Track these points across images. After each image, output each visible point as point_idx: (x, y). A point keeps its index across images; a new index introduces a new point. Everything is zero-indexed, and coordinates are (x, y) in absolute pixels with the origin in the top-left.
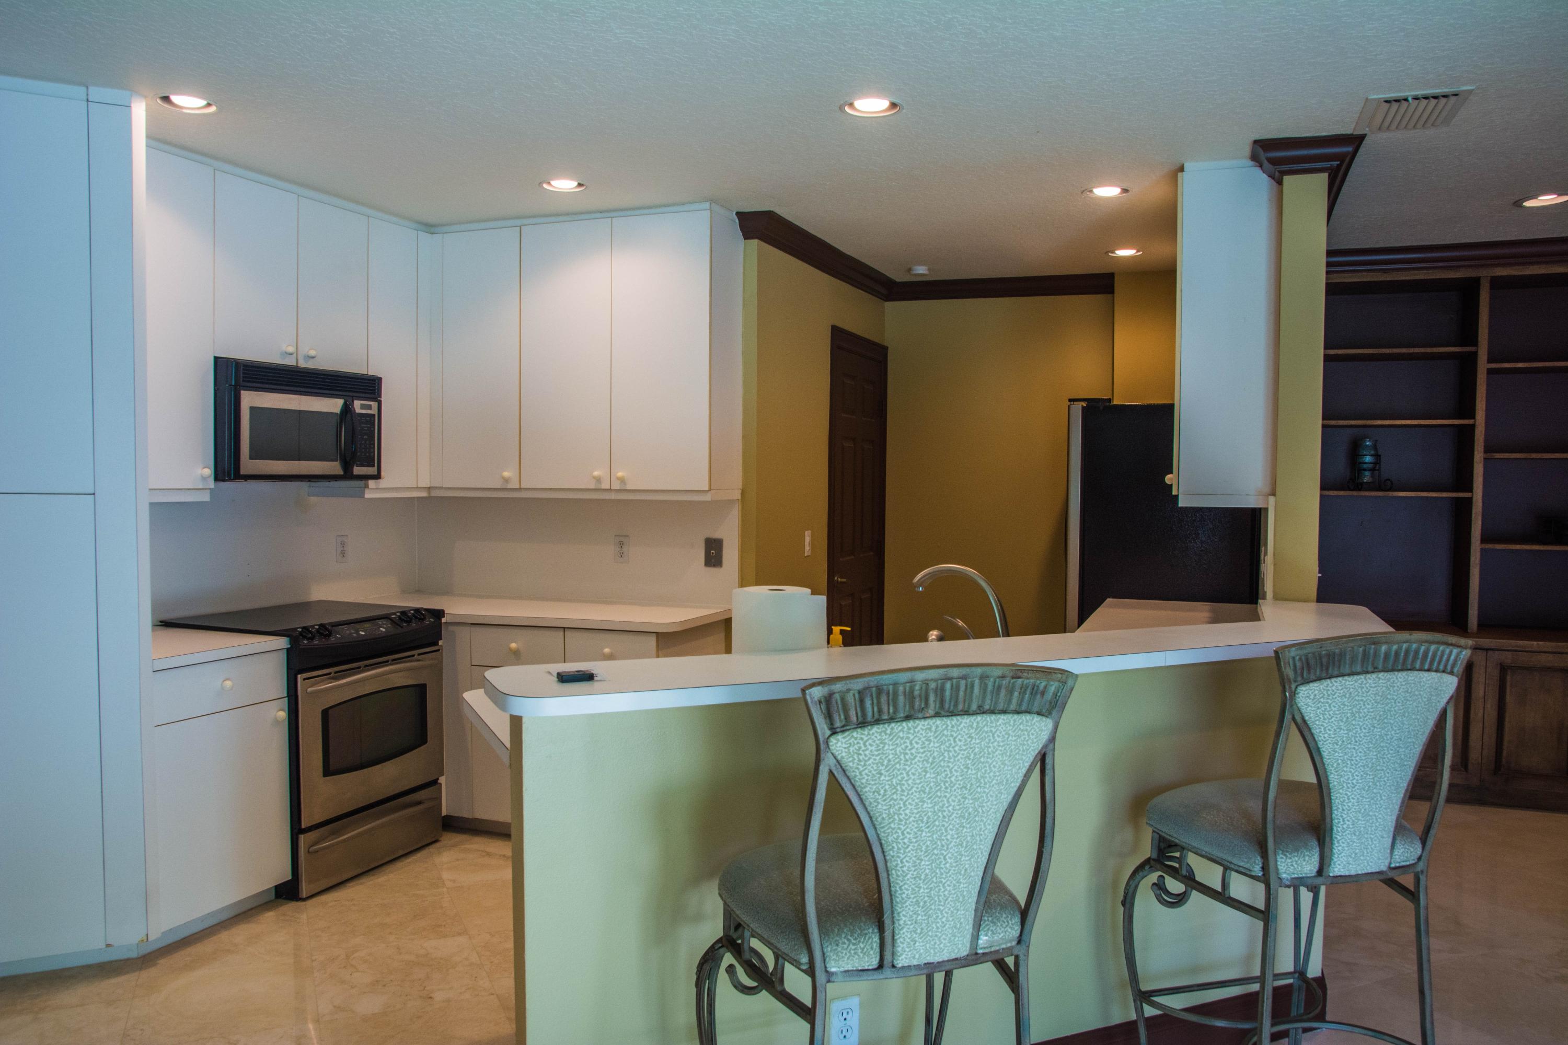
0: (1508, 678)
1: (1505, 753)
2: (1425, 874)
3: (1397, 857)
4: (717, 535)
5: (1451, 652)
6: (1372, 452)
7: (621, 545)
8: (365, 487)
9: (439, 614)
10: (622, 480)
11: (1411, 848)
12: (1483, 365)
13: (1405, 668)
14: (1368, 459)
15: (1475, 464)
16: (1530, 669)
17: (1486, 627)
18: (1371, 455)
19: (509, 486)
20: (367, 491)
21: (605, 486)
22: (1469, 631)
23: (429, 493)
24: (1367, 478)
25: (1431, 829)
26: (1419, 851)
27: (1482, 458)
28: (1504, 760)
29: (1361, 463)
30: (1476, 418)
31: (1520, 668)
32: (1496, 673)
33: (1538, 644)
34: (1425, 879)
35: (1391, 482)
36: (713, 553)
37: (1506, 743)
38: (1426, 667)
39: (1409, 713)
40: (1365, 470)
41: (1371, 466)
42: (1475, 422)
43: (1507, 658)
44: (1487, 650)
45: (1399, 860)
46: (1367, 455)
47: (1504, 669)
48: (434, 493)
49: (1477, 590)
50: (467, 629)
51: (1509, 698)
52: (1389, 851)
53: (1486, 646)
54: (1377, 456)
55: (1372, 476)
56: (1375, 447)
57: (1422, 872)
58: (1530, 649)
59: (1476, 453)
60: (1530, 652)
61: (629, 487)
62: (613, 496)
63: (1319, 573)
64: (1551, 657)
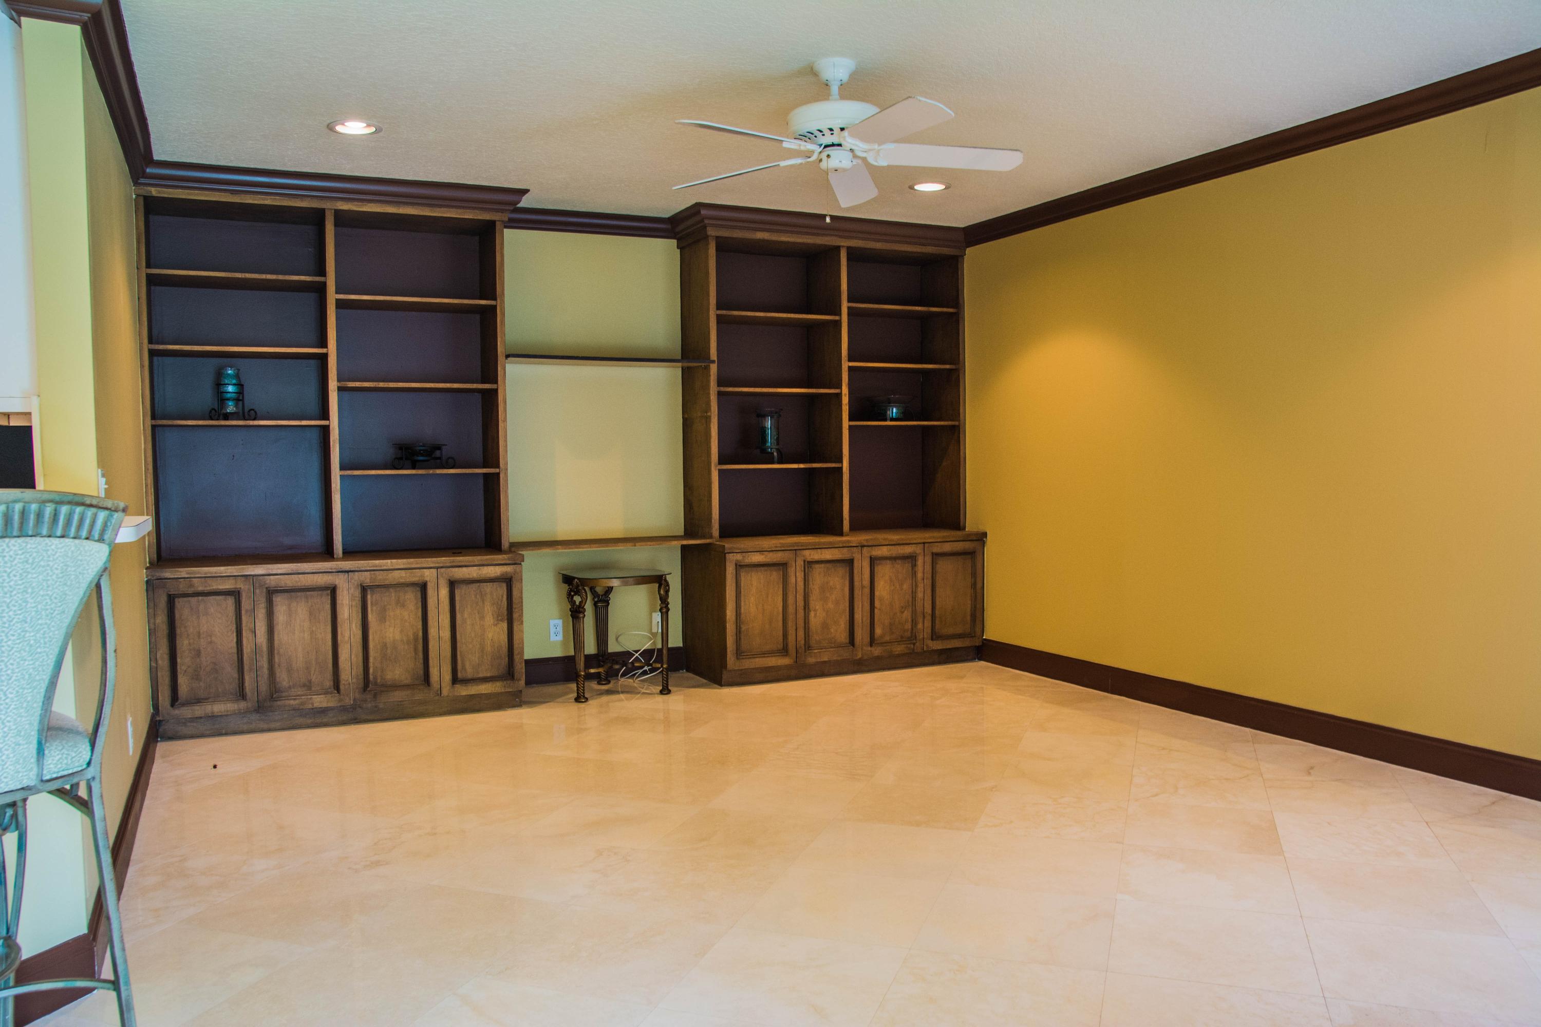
0: (369, 597)
1: (371, 671)
2: (98, 780)
3: (52, 766)
5: (95, 515)
6: (234, 381)
11: (71, 753)
12: (332, 297)
13: (24, 534)
14: (230, 389)
15: (330, 392)
16: (386, 587)
17: (350, 553)
18: (234, 385)
22: (335, 556)
24: (231, 407)
25: (100, 726)
26: (86, 755)
27: (336, 387)
28: (371, 677)
29: (224, 392)
30: (328, 347)
31: (378, 586)
32: (358, 593)
33: (391, 562)
34: (99, 786)
35: (256, 412)
37: (371, 660)
38: (59, 533)
39: (33, 588)
40: (228, 399)
41: (234, 395)
42: (328, 351)
43: (366, 578)
44: (348, 572)
45: (56, 770)
46: (228, 384)
47: (364, 589)
49: (339, 516)
51: (371, 617)
52: (34, 760)
53: (347, 569)
54: (240, 385)
55: (236, 406)
56: (237, 376)
57: (94, 778)
58: (385, 568)
59: (330, 381)
60: (386, 570)
63: (106, 484)
64: (403, 573)
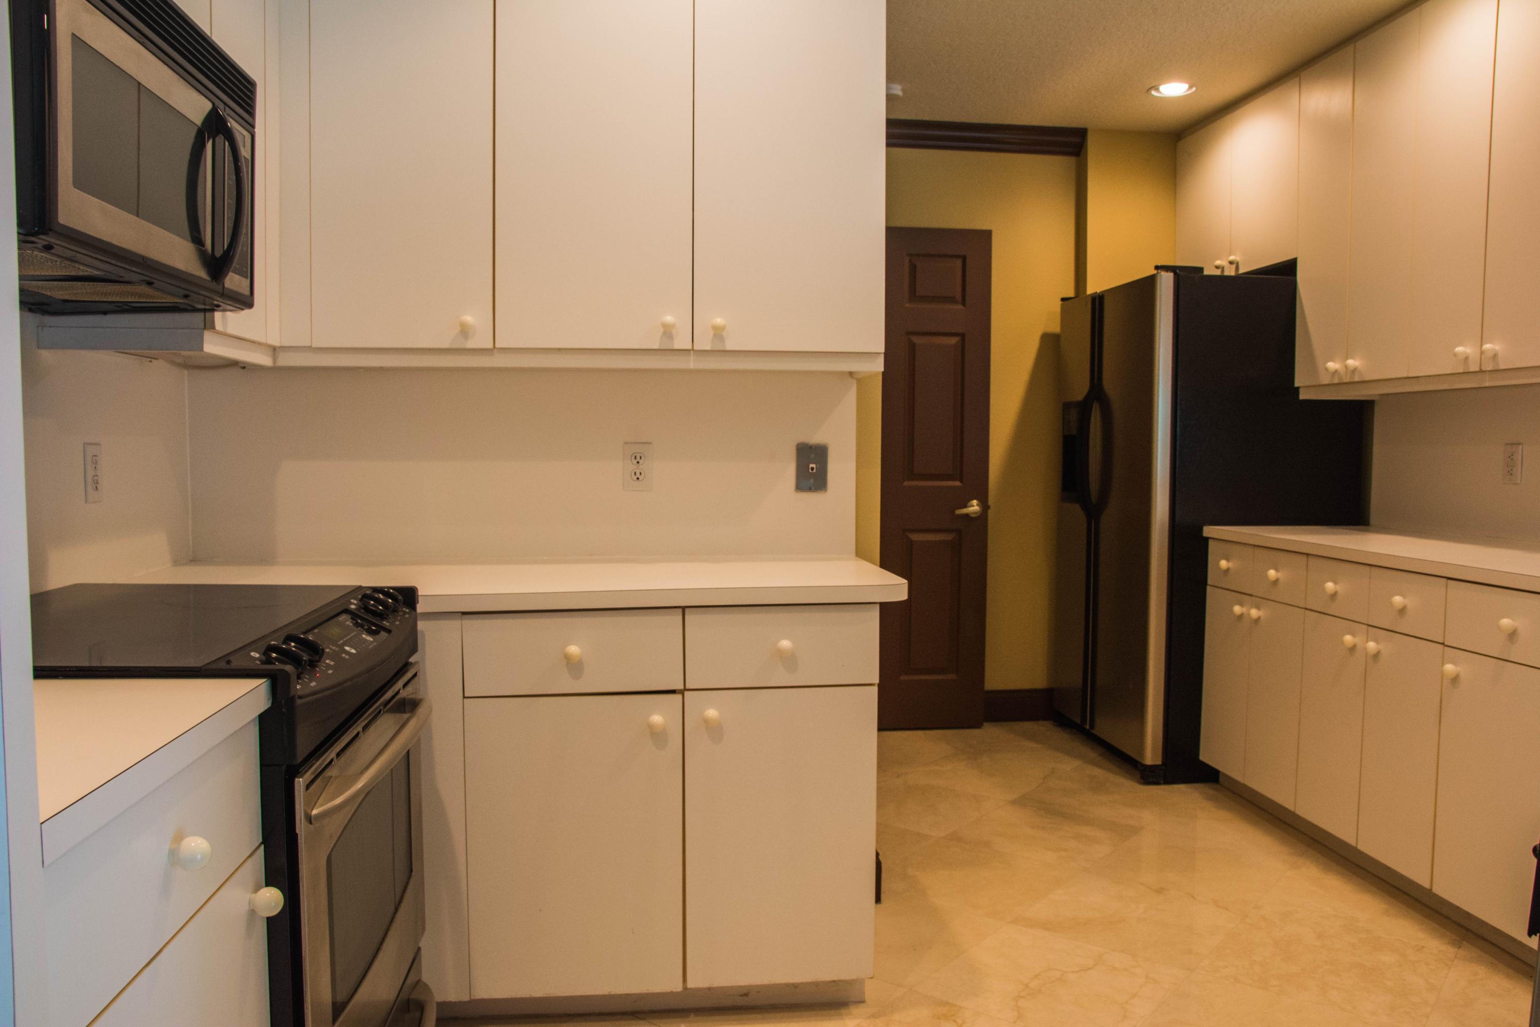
4: (815, 439)
7: (637, 459)
8: (205, 328)
9: (408, 596)
10: (718, 333)
19: (470, 344)
20: (208, 336)
21: (682, 341)
23: (275, 361)
36: (812, 469)
48: (285, 360)
50: (454, 625)
61: (729, 346)
62: (692, 363)
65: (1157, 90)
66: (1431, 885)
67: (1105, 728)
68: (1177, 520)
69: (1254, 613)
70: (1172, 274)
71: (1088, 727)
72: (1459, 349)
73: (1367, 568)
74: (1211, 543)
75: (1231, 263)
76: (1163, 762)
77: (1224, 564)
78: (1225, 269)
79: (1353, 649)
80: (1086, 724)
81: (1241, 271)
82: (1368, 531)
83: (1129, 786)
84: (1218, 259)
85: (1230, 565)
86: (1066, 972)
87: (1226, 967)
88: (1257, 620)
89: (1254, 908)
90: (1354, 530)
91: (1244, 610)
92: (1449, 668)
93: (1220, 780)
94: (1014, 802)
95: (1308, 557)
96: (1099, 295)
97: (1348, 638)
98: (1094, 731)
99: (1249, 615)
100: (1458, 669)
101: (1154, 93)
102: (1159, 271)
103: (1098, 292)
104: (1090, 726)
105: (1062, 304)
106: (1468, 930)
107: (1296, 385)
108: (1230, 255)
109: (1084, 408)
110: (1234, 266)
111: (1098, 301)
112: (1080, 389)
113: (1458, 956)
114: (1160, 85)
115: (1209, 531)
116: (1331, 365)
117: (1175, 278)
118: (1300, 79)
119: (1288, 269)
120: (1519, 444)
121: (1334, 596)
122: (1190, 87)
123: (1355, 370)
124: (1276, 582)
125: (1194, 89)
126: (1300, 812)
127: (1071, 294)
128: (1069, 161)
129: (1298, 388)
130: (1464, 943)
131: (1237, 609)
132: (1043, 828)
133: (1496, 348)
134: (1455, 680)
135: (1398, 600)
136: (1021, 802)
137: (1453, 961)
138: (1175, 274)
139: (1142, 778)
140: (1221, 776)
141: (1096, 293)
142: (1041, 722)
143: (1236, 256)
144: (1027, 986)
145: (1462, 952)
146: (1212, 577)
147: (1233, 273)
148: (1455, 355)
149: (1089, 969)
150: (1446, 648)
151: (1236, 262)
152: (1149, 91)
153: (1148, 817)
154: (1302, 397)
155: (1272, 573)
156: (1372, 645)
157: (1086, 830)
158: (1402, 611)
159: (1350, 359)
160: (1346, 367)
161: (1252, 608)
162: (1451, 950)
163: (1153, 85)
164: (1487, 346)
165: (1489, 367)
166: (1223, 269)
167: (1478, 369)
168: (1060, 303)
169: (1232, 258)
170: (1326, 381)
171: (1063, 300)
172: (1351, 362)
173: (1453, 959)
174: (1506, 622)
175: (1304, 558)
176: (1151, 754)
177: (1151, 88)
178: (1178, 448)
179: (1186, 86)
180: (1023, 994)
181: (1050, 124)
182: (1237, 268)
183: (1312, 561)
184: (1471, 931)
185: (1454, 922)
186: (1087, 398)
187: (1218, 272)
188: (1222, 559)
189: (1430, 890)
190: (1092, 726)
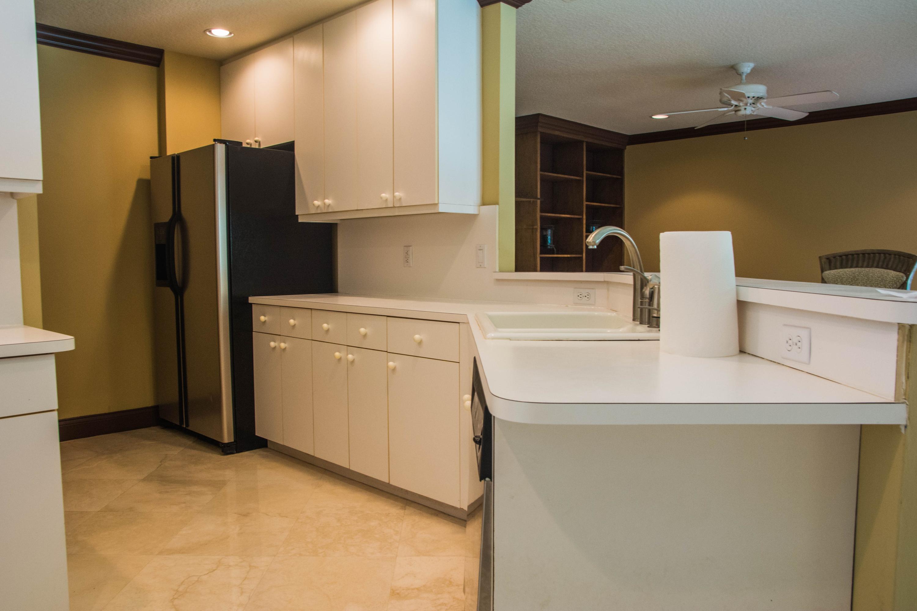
65: (210, 32)
66: (389, 481)
67: (195, 425)
68: (233, 294)
69: (283, 345)
70: (224, 145)
71: (184, 426)
72: (383, 195)
73: (345, 314)
74: (254, 306)
75: (256, 142)
76: (234, 440)
77: (263, 318)
78: (252, 145)
79: (340, 359)
80: (183, 424)
81: (262, 147)
82: (337, 295)
83: (216, 458)
84: (248, 139)
85: (266, 318)
86: (201, 576)
87: (294, 549)
88: (284, 349)
89: (302, 513)
90: (332, 295)
91: (276, 344)
92: (391, 364)
93: (268, 445)
94: (144, 480)
95: (311, 310)
96: (177, 155)
97: (337, 354)
98: (189, 428)
99: (280, 346)
100: (395, 364)
101: (208, 33)
102: (216, 143)
103: (176, 153)
104: (186, 425)
105: (151, 160)
106: (407, 500)
107: (297, 214)
108: (255, 137)
109: (170, 227)
110: (257, 144)
111: (176, 159)
112: (166, 215)
113: (405, 514)
114: (212, 29)
115: (252, 300)
116: (317, 203)
117: (226, 148)
118: (293, 39)
119: (290, 147)
120: (411, 246)
121: (328, 331)
122: (230, 33)
123: (329, 206)
124: (294, 326)
125: (233, 35)
126: (317, 455)
127: (156, 154)
128: (154, 69)
129: (298, 215)
130: (407, 507)
131: (272, 344)
132: (167, 492)
133: (401, 195)
134: (394, 370)
135: (362, 330)
136: (148, 479)
137: (404, 517)
138: (226, 145)
139: (223, 451)
140: (268, 442)
141: (175, 154)
142: (152, 428)
143: (258, 138)
144: (177, 591)
145: (407, 512)
146: (256, 327)
147: (257, 147)
148: (381, 198)
149: (214, 570)
150: (388, 353)
151: (259, 141)
152: (206, 32)
153: (229, 474)
154: (300, 221)
155: (292, 321)
156: (350, 357)
157: (195, 488)
158: (365, 336)
159: (326, 199)
160: (325, 204)
161: (281, 342)
162: (402, 512)
163: (208, 28)
164: (397, 194)
165: (397, 205)
166: (251, 145)
167: (392, 206)
168: (150, 159)
169: (256, 139)
170: (313, 212)
171: (151, 158)
172: (327, 201)
173: (403, 516)
174: (417, 337)
175: (310, 311)
176: (227, 436)
177: (205, 31)
178: (231, 251)
179: (228, 33)
180: (176, 596)
181: (140, 44)
182: (260, 145)
183: (313, 311)
184: (409, 500)
185: (401, 498)
186: (171, 220)
187: (249, 146)
188: (261, 316)
189: (389, 483)
190: (187, 425)
